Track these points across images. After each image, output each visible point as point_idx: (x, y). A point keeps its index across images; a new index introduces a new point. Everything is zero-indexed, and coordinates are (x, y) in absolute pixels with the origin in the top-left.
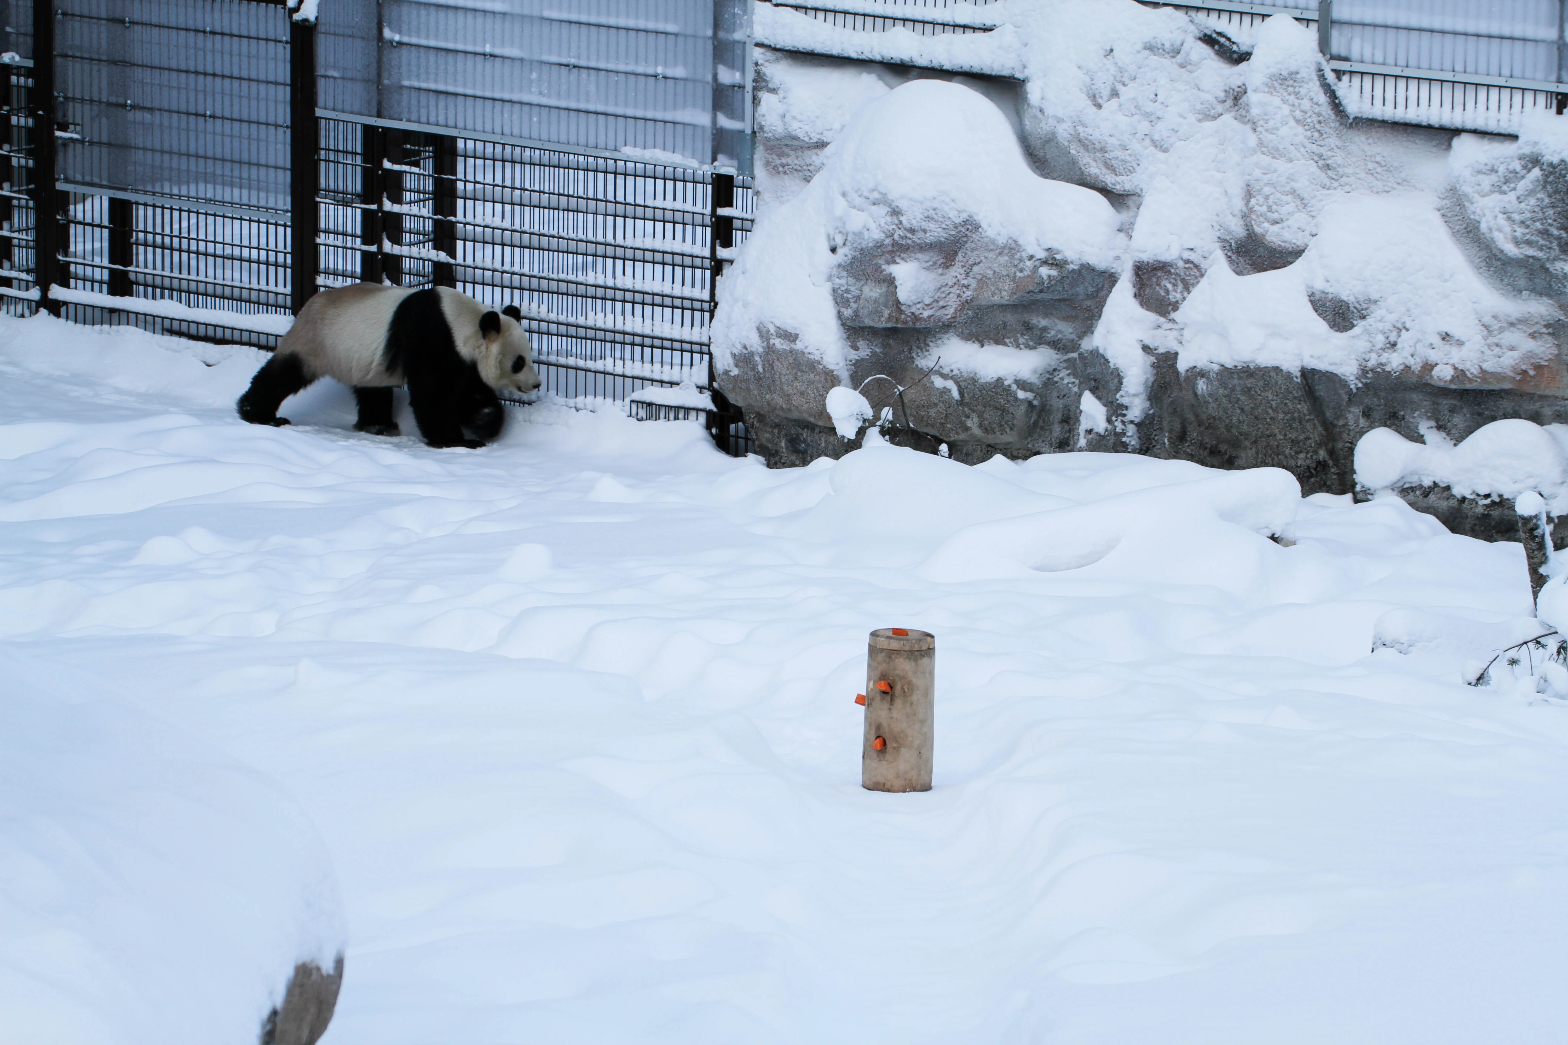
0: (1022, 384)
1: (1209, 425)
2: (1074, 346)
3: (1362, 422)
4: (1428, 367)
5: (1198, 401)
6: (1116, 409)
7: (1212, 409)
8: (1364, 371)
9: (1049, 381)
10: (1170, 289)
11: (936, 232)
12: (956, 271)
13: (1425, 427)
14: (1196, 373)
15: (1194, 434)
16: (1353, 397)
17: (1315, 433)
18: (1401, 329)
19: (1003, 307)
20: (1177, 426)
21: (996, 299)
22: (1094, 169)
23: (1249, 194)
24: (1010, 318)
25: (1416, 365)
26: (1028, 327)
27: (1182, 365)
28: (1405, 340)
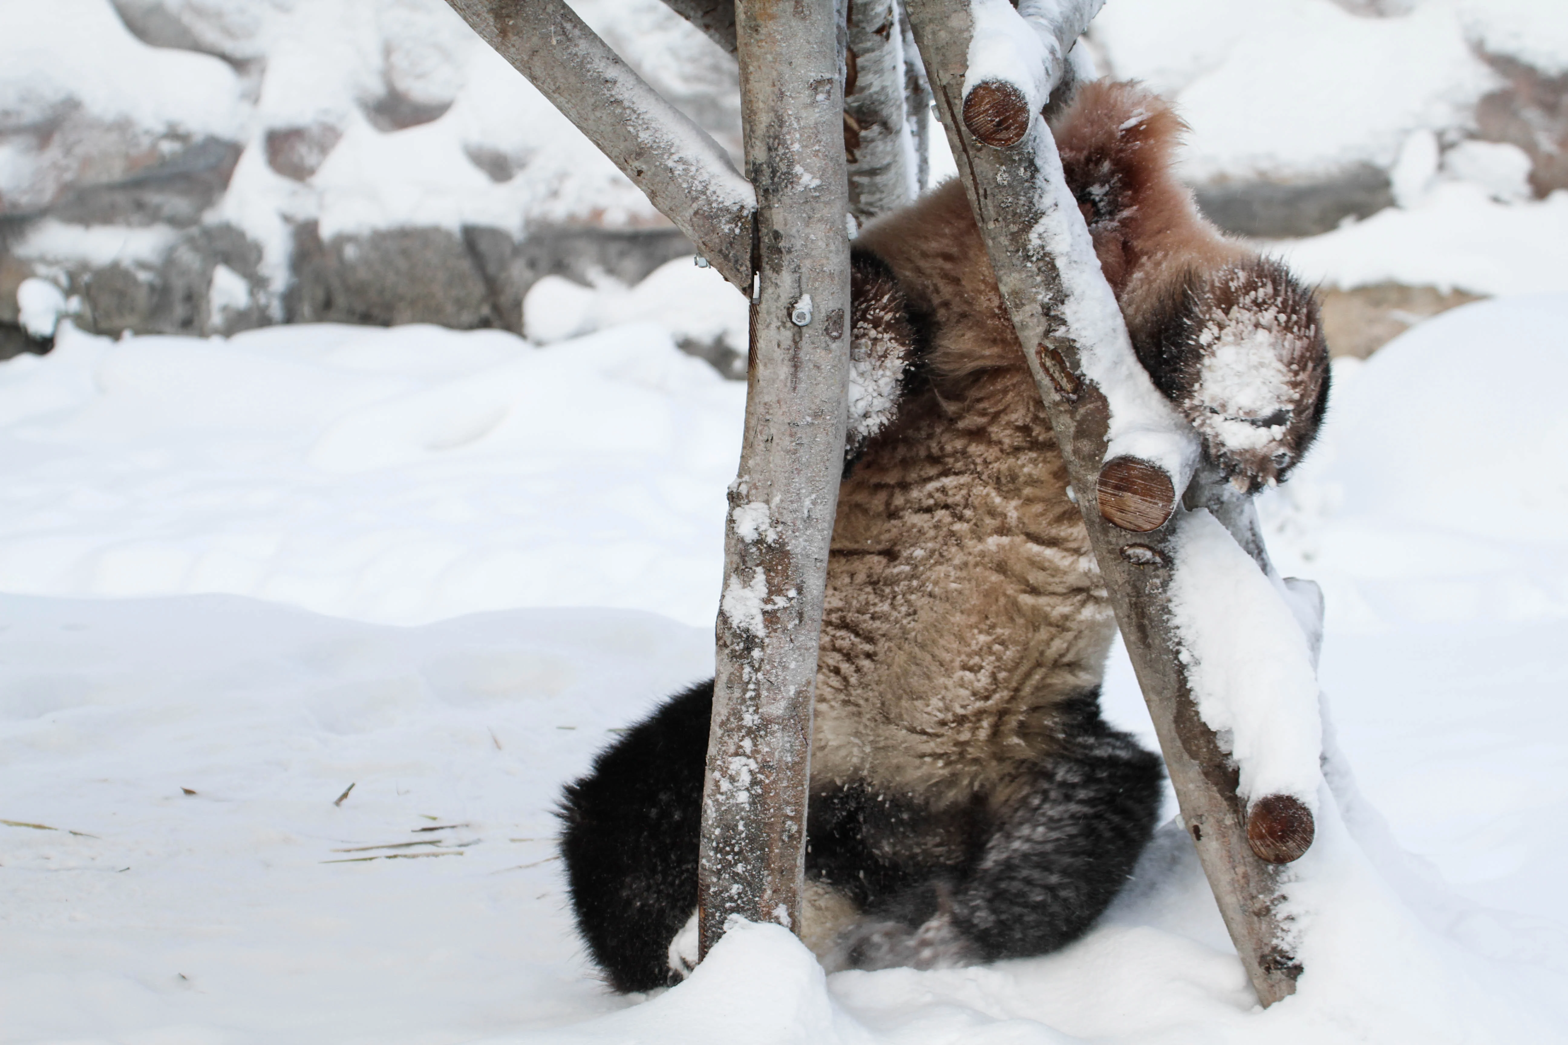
0: (143, 265)
1: (359, 290)
2: (193, 221)
3: (528, 274)
4: (598, 213)
5: (344, 267)
6: (257, 282)
7: (363, 274)
8: (528, 223)
9: (169, 261)
10: (305, 153)
11: (31, 114)
12: (54, 153)
13: (594, 273)
14: (341, 240)
15: (341, 300)
16: (516, 250)
17: (478, 289)
18: (563, 176)
19: (112, 187)
20: (320, 294)
21: (104, 179)
22: (210, 35)
23: (387, 51)
24: (120, 198)
25: (583, 211)
26: (140, 206)
27: (326, 231)
28: (570, 188)
